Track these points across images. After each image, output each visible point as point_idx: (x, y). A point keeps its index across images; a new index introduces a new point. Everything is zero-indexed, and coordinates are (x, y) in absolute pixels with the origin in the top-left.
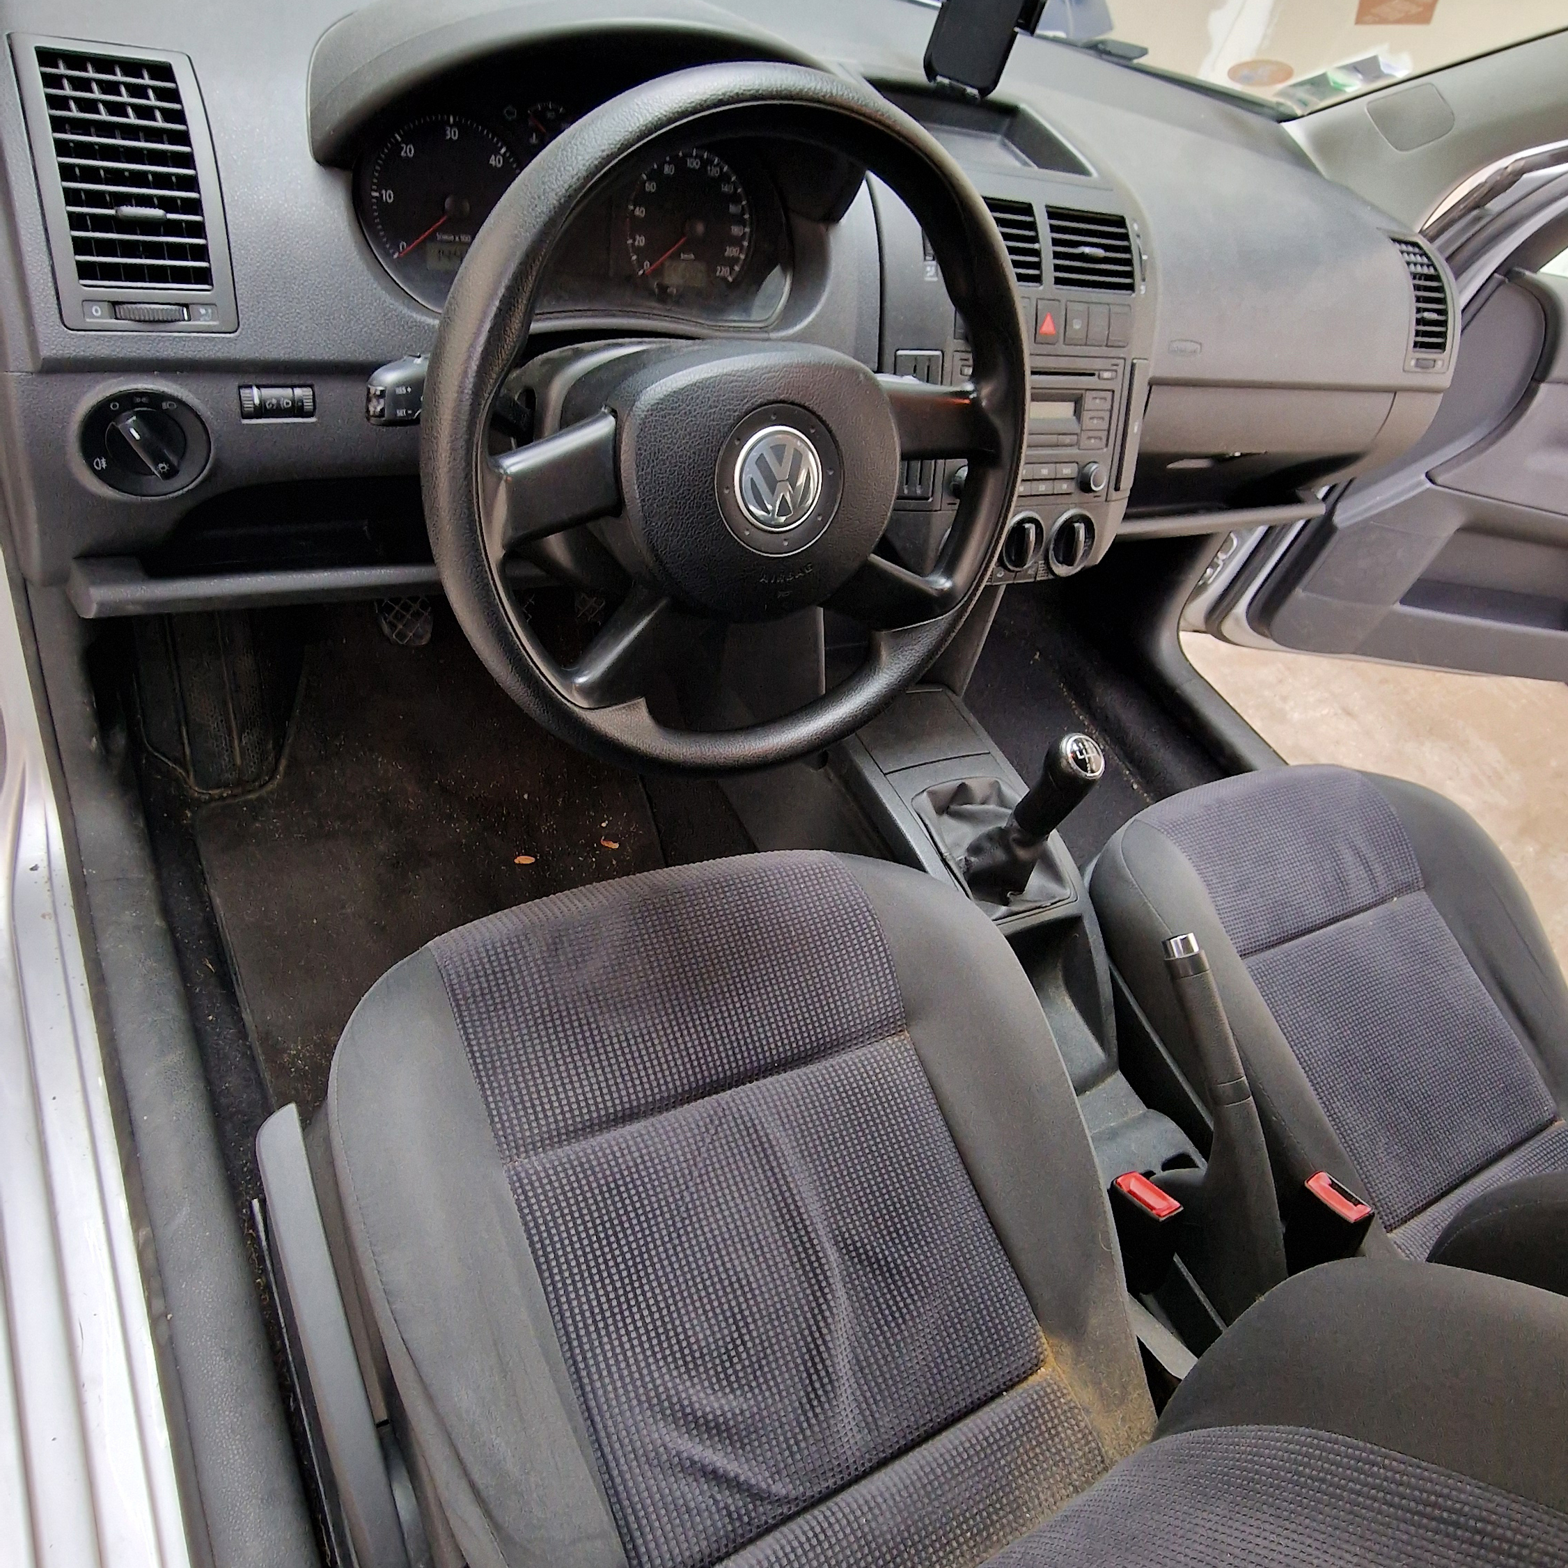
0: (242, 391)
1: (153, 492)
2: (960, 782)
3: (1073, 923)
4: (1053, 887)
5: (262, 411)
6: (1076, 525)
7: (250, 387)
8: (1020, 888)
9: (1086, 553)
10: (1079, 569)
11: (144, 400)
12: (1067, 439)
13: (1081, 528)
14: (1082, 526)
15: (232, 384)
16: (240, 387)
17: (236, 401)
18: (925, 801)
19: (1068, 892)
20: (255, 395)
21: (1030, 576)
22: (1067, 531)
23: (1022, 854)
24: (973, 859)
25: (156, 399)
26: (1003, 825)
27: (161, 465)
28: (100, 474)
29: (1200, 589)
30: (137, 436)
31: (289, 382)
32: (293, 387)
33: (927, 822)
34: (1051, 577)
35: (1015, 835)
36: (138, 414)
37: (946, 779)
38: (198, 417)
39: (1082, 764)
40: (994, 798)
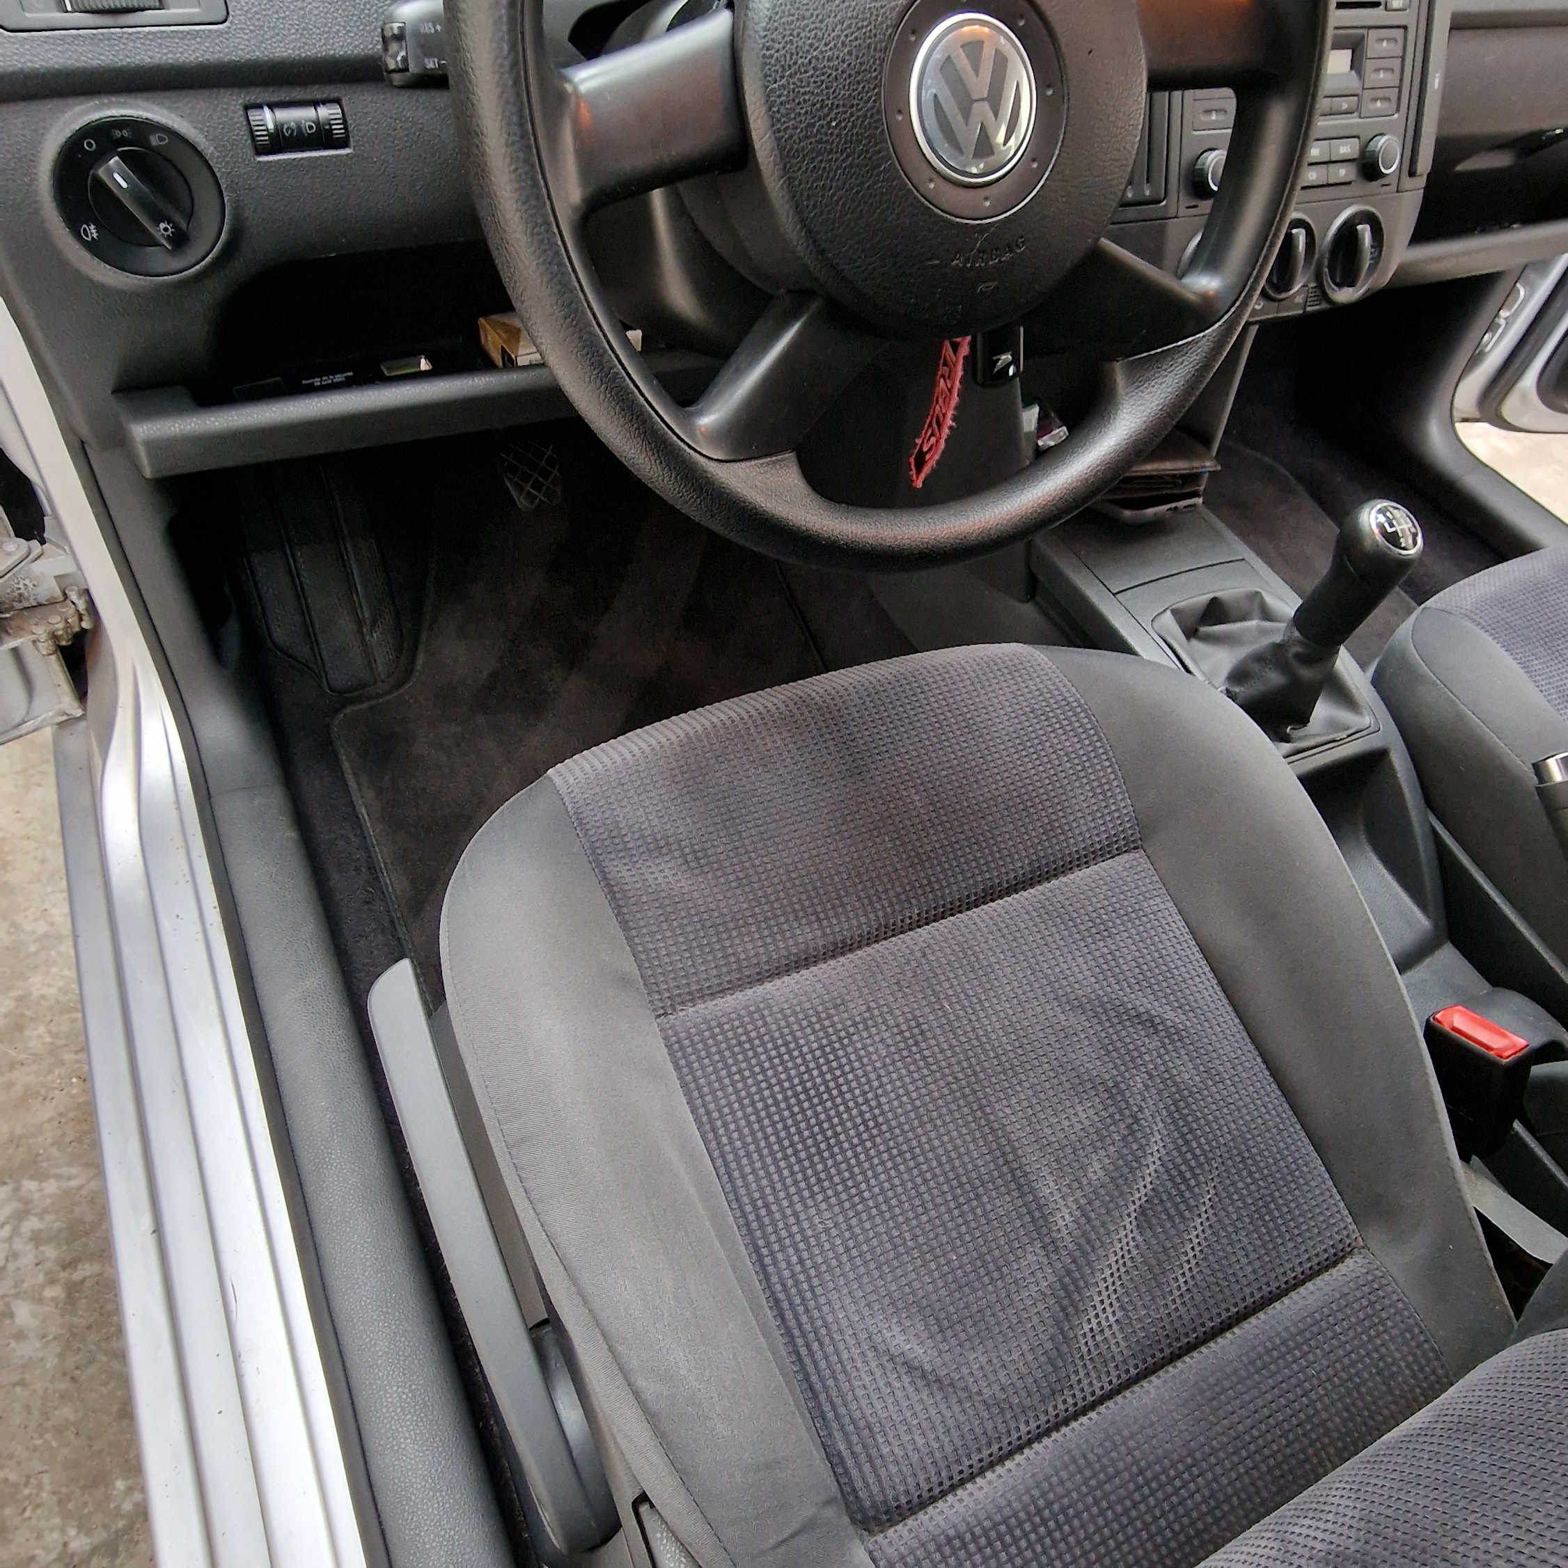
0: (251, 113)
1: (160, 270)
2: (1211, 596)
3: (1374, 761)
4: (1345, 716)
5: (281, 141)
6: (1359, 227)
7: (260, 107)
8: (1303, 720)
9: (1373, 268)
10: (1362, 291)
11: (125, 133)
12: (1345, 104)
13: (1365, 231)
14: (1368, 227)
15: (233, 101)
16: (247, 108)
17: (244, 132)
18: (1169, 622)
19: (1366, 720)
20: (268, 119)
21: (1296, 306)
22: (1348, 234)
23: (1306, 673)
24: (1237, 689)
25: (141, 128)
26: (1278, 639)
27: (162, 226)
28: (91, 247)
29: (1476, 358)
30: (124, 185)
31: (309, 97)
32: (315, 104)
33: (1175, 645)
34: (1324, 306)
35: (1297, 649)
36: (123, 156)
37: (1196, 595)
38: (199, 154)
39: (1393, 538)
40: (1256, 612)
